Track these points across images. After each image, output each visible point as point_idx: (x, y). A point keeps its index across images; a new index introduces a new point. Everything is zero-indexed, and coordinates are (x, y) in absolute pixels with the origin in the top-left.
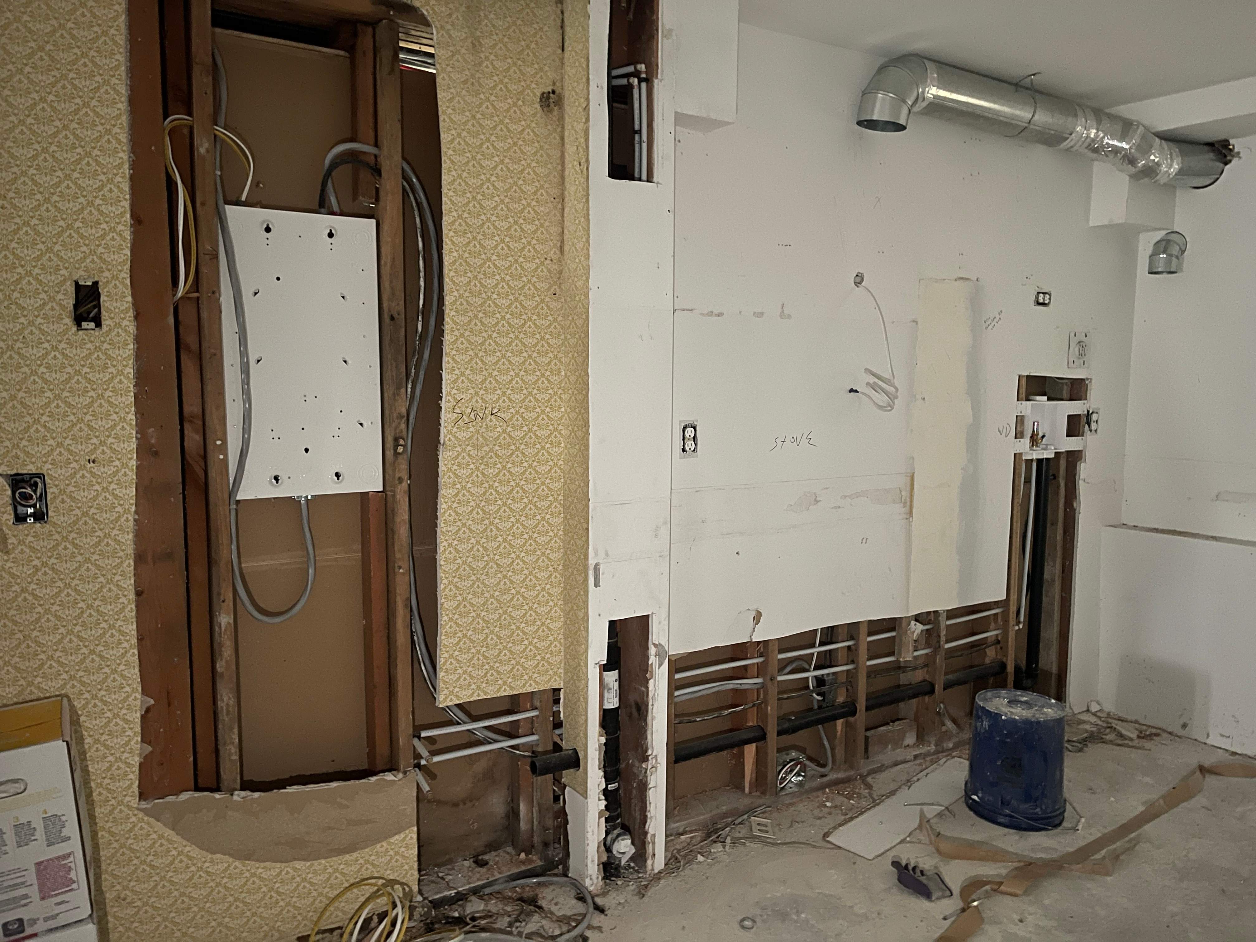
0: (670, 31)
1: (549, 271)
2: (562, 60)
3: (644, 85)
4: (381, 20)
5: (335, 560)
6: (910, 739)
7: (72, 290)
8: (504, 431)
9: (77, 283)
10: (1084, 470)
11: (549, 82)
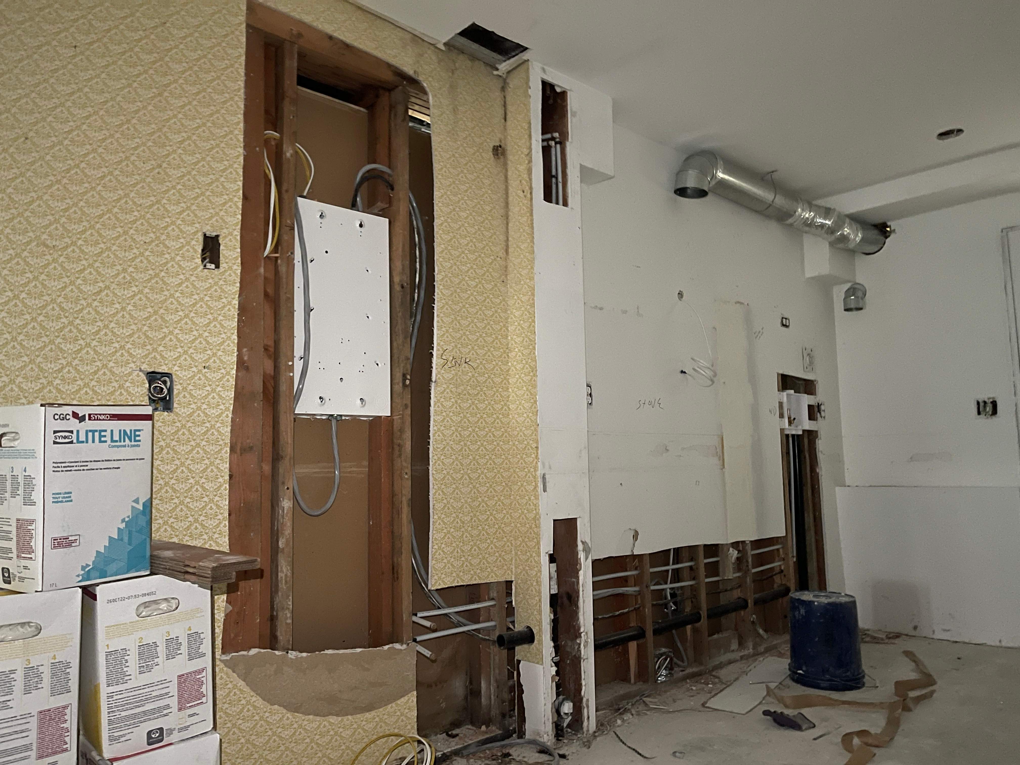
0: (575, 113)
1: (500, 266)
2: (505, 126)
3: (558, 146)
4: (397, 87)
5: (350, 472)
6: (734, 645)
7: (201, 239)
8: (473, 376)
9: (205, 235)
10: (821, 445)
11: (497, 139)
